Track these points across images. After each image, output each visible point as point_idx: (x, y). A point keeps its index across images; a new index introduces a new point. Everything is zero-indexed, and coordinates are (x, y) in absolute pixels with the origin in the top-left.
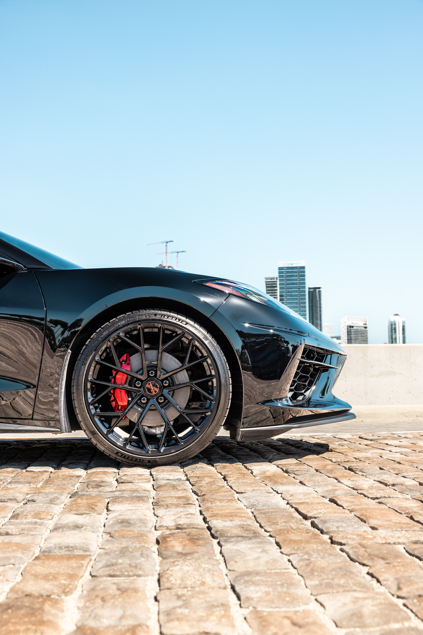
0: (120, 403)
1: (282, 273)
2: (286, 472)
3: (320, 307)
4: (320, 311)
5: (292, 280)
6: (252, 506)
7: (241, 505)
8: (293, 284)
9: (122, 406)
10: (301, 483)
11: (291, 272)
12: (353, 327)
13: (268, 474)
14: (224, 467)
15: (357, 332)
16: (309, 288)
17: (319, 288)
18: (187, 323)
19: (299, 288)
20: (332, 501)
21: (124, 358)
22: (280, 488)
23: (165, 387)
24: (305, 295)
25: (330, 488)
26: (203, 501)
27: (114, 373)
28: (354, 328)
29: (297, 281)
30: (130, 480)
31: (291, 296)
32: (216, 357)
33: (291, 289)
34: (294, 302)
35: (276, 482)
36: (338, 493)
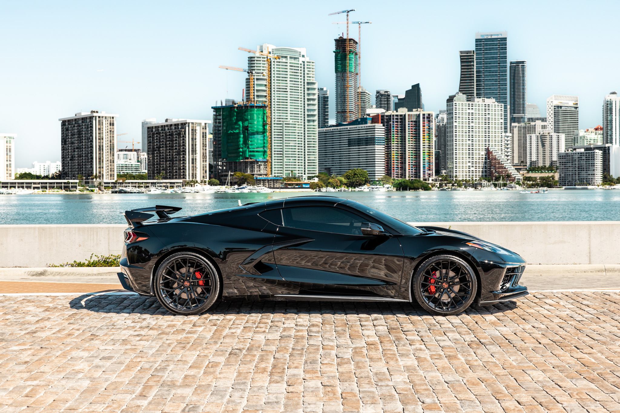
0: (432, 291)
1: (480, 45)
2: (499, 320)
3: (524, 85)
4: (524, 89)
5: (491, 53)
6: (490, 335)
7: (486, 335)
8: (493, 58)
9: (433, 292)
10: (505, 326)
11: (490, 45)
12: (561, 107)
13: (492, 321)
14: (474, 317)
15: (565, 113)
16: (511, 63)
17: (523, 62)
18: (460, 260)
19: (499, 63)
20: (515, 334)
21: (434, 272)
22: (498, 328)
23: (450, 285)
24: (506, 71)
25: (515, 329)
26: (474, 333)
27: (430, 279)
28: (563, 108)
29: (497, 54)
30: (443, 323)
31: (490, 72)
32: (471, 274)
33: (490, 64)
34: (493, 79)
35: (496, 326)
36: (517, 331)
